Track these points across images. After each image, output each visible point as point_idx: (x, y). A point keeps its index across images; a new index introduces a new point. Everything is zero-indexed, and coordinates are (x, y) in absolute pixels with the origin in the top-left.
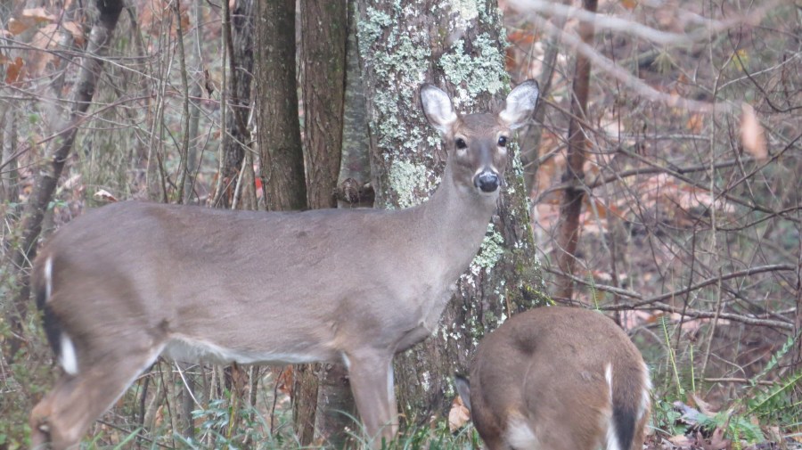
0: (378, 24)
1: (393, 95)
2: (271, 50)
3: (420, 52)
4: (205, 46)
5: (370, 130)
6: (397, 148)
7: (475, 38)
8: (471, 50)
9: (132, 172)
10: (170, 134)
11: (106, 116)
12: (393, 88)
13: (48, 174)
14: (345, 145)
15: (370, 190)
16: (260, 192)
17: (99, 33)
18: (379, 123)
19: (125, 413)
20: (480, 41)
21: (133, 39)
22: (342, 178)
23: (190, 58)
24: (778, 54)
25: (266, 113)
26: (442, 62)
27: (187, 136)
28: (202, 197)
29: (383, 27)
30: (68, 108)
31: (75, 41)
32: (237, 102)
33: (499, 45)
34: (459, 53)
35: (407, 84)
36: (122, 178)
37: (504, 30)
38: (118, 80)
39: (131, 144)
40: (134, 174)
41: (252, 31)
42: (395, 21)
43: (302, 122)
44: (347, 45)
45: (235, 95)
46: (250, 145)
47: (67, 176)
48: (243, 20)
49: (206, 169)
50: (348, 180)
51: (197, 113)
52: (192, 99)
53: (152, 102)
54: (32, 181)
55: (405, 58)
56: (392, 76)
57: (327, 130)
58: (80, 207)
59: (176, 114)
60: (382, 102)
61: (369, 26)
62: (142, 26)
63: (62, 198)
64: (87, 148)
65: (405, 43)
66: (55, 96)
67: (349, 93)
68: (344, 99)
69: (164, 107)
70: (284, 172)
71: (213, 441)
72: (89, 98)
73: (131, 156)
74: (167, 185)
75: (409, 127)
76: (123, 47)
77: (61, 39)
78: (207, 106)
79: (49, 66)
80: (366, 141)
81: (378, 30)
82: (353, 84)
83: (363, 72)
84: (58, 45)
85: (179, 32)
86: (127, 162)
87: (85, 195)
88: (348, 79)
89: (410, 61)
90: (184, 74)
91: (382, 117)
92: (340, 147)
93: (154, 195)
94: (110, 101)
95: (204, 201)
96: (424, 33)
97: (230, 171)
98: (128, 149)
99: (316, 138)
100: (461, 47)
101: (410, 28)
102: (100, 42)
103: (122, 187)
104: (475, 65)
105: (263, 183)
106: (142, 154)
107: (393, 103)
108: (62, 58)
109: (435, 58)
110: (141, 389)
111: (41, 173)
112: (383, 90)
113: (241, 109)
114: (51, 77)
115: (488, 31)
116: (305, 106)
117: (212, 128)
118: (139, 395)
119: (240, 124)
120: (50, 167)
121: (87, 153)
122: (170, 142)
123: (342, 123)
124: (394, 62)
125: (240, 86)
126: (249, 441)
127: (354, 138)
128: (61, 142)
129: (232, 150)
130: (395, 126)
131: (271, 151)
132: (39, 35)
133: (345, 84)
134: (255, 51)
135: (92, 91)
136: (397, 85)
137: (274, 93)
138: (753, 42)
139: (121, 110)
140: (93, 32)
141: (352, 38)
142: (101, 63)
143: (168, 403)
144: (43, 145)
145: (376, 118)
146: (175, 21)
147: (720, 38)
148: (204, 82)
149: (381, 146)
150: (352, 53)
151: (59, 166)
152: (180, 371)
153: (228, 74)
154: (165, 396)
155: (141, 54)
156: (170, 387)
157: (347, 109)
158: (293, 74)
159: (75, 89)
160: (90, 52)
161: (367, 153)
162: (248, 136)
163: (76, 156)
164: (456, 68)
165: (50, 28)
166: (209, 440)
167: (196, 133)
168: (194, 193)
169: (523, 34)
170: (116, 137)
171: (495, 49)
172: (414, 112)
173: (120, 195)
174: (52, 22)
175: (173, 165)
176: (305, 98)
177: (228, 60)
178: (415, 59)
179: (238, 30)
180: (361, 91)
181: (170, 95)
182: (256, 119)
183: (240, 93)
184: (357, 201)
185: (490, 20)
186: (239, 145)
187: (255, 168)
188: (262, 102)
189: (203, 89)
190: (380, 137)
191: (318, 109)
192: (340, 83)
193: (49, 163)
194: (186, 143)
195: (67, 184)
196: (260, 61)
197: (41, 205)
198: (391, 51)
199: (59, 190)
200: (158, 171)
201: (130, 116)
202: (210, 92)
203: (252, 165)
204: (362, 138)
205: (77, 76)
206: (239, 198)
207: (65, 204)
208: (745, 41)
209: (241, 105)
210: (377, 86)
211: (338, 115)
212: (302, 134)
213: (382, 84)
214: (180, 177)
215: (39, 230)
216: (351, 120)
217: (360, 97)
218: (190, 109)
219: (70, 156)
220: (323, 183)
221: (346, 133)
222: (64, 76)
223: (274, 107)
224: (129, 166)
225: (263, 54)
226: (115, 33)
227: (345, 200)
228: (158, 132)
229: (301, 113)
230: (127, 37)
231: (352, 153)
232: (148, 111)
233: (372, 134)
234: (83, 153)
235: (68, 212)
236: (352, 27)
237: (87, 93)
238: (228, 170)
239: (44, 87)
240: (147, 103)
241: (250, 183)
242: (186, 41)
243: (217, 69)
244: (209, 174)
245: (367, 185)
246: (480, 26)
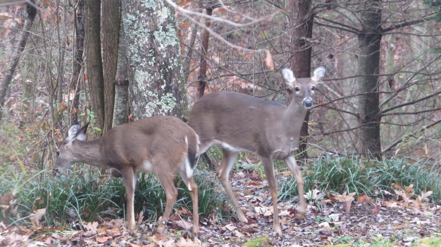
0: (130, 20)
1: (136, 46)
2: (91, 29)
3: (146, 30)
4: (67, 27)
5: (127, 59)
6: (137, 66)
7: (167, 25)
8: (165, 30)
9: (40, 73)
10: (54, 60)
11: (30, 53)
12: (136, 43)
13: (9, 74)
14: (118, 64)
15: (127, 81)
16: (87, 81)
17: (28, 22)
18: (131, 56)
19: (36, 162)
20: (169, 26)
21: (40, 25)
22: (117, 76)
23: (61, 32)
24: (279, 32)
25: (89, 52)
26: (154, 34)
27: (60, 60)
28: (66, 83)
29: (133, 21)
30: (16, 50)
31: (19, 25)
32: (79, 48)
33: (176, 28)
34: (161, 31)
35: (141, 42)
36: (36, 76)
37: (177, 22)
38: (35, 40)
39: (39, 63)
40: (40, 74)
41: (84, 22)
42: (137, 19)
43: (102, 56)
44: (119, 28)
45: (78, 46)
46: (83, 64)
47: (16, 75)
48: (81, 18)
49: (67, 73)
50: (119, 77)
51: (64, 52)
52: (62, 47)
53: (47, 48)
54: (2, 77)
55: (141, 32)
56: (136, 39)
57: (112, 59)
58: (20, 86)
59: (56, 53)
60: (132, 49)
61: (127, 21)
62: (44, 20)
63: (14, 83)
64: (23, 65)
65: (141, 27)
66: (11, 45)
67: (120, 45)
68: (118, 48)
69: (51, 50)
70: (96, 74)
71: (69, 173)
72: (24, 46)
73: (39, 68)
74: (53, 78)
75: (142, 58)
76: (37, 27)
77: (14, 24)
78: (68, 50)
79: (9, 34)
80: (126, 63)
81: (131, 22)
82: (121, 42)
83: (125, 38)
84: (12, 27)
85: (57, 22)
86: (38, 70)
87: (22, 82)
88: (120, 40)
89: (143, 34)
90: (59, 37)
91: (132, 54)
92: (117, 65)
93: (48, 82)
94: (31, 47)
95: (66, 85)
96: (148, 23)
97: (76, 74)
98: (38, 65)
99: (108, 61)
100: (161, 28)
101: (142, 21)
102: (28, 25)
103: (36, 79)
104: (167, 35)
105: (88, 78)
106: (43, 67)
107: (136, 49)
108: (14, 31)
109: (152, 32)
110: (42, 153)
111: (6, 74)
112: (133, 44)
113: (80, 51)
114: (10, 38)
115: (171, 23)
116: (104, 50)
117: (69, 58)
118: (42, 155)
119: (80, 56)
120: (9, 71)
121: (23, 66)
122: (54, 63)
123: (117, 56)
124: (137, 34)
125: (80, 42)
126: (82, 173)
127: (122, 62)
128: (13, 62)
129: (77, 66)
130: (137, 58)
131: (91, 66)
132: (5, 23)
133: (118, 42)
134: (85, 29)
135: (25, 43)
136: (138, 43)
137: (92, 45)
138: (269, 28)
139: (36, 51)
140: (25, 22)
141: (121, 25)
142: (28, 33)
143: (52, 159)
144: (7, 63)
145: (130, 54)
146: (56, 18)
147: (257, 26)
148: (66, 41)
149: (132, 65)
150: (121, 30)
151: (13, 71)
152: (57, 147)
153: (75, 38)
154: (51, 156)
155: (43, 30)
156: (53, 153)
157: (119, 51)
158: (99, 38)
159: (18, 43)
160: (24, 29)
161: (126, 68)
162: (83, 61)
163: (19, 68)
164: (159, 36)
165: (10, 20)
166: (67, 172)
167: (63, 59)
168: (62, 81)
169: (184, 24)
170: (34, 61)
171: (174, 30)
172: (144, 52)
173: (35, 82)
174: (10, 18)
175: (55, 71)
176: (104, 47)
177: (75, 33)
178: (144, 33)
179: (79, 22)
180: (124, 44)
181: (54, 46)
182: (85, 54)
183: (80, 45)
184: (122, 85)
185: (172, 19)
186: (79, 64)
187: (85, 72)
188: (88, 48)
189: (66, 43)
190: (131, 62)
191: (108, 51)
192: (117, 41)
193: (9, 70)
194: (60, 63)
195: (16, 78)
196: (87, 32)
197: (6, 85)
198: (136, 30)
199: (13, 80)
200: (49, 73)
201: (39, 53)
202: (69, 44)
203: (84, 71)
204: (125, 62)
205: (19, 38)
206: (79, 83)
207: (14, 85)
208: (266, 28)
209: (80, 49)
210: (130, 43)
211: (116, 53)
212: (103, 60)
213: (132, 42)
214: (57, 76)
215: (5, 95)
216: (120, 55)
217: (124, 47)
218: (61, 51)
219: (17, 67)
220: (110, 78)
221: (119, 60)
222: (14, 38)
223: (92, 50)
224: (39, 71)
225: (88, 30)
226: (34, 22)
227: (118, 85)
228: (49, 59)
229: (102, 52)
230: (38, 24)
231: (121, 68)
232: (46, 51)
233: (128, 60)
234: (22, 66)
235: (16, 88)
236: (121, 21)
237: (23, 44)
238: (75, 73)
239: (7, 42)
240: (45, 48)
241: (83, 78)
242: (60, 25)
243: (71, 36)
244: (68, 75)
245: (126, 79)
246: (168, 21)
